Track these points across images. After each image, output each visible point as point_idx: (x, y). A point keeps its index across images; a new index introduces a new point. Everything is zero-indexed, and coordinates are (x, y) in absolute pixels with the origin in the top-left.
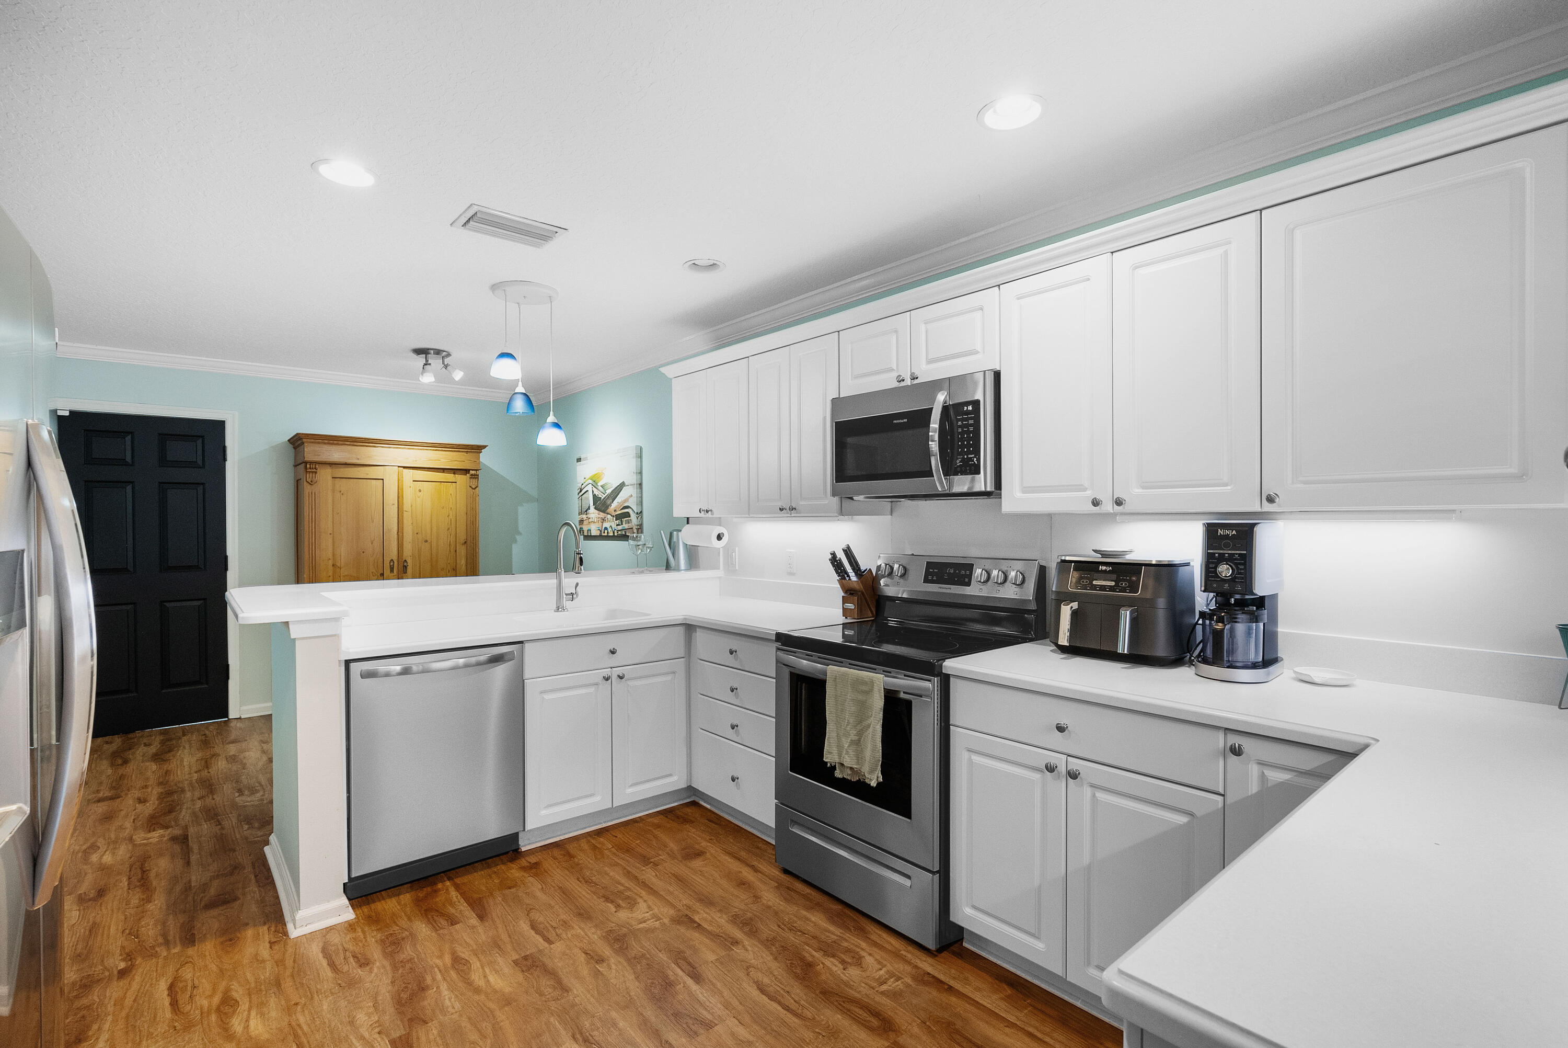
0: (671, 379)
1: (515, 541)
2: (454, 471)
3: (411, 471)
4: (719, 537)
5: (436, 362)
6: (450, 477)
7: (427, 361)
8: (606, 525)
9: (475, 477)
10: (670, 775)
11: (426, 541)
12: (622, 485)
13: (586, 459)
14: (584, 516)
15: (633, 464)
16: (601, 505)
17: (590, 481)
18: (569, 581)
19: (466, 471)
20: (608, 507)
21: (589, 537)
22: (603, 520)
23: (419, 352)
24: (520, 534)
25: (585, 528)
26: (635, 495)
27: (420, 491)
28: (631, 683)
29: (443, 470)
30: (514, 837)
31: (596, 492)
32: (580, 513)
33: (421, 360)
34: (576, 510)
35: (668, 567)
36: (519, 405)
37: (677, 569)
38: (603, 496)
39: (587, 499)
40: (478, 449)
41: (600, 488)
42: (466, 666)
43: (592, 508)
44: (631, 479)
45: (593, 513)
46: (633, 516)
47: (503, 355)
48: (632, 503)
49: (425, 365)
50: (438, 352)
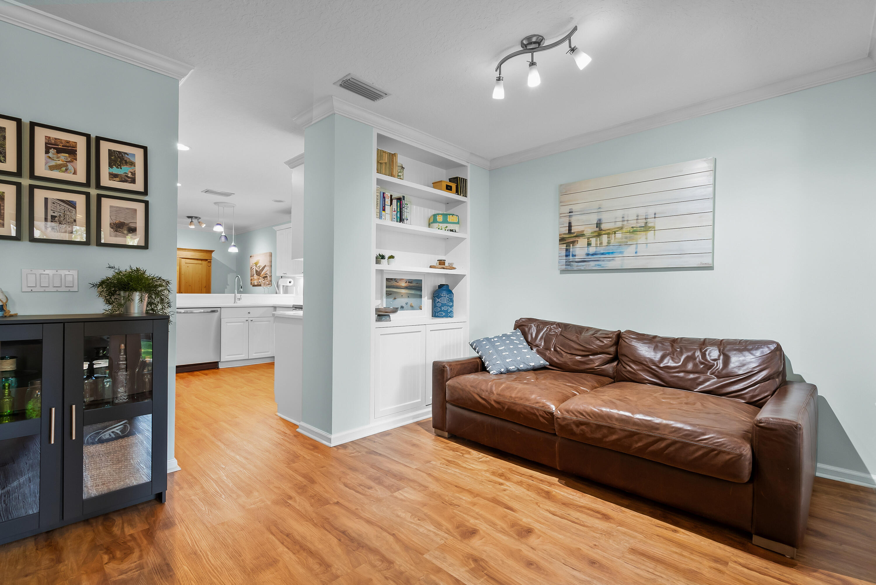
0: (276, 231)
1: (226, 288)
2: (202, 260)
3: (185, 259)
4: (290, 282)
5: (195, 221)
6: (200, 262)
7: (192, 220)
8: (260, 281)
9: (210, 262)
10: (268, 352)
11: (190, 286)
12: (265, 266)
13: (253, 256)
14: (252, 278)
15: (268, 259)
16: (258, 273)
17: (255, 265)
18: (238, 296)
19: (207, 260)
20: (260, 274)
21: (254, 286)
22: (259, 279)
23: (189, 217)
24: (228, 285)
25: (253, 282)
26: (269, 270)
27: (188, 267)
28: (255, 323)
29: (197, 259)
30: (217, 362)
31: (257, 269)
32: (251, 277)
33: (190, 220)
34: (249, 275)
35: (276, 293)
36: (223, 239)
37: (280, 293)
38: (259, 270)
39: (254, 271)
40: (212, 251)
41: (258, 267)
42: (204, 312)
43: (255, 274)
44: (268, 264)
45: (256, 277)
46: (268, 277)
47: (218, 224)
48: (268, 273)
49: (191, 222)
50: (196, 218)
